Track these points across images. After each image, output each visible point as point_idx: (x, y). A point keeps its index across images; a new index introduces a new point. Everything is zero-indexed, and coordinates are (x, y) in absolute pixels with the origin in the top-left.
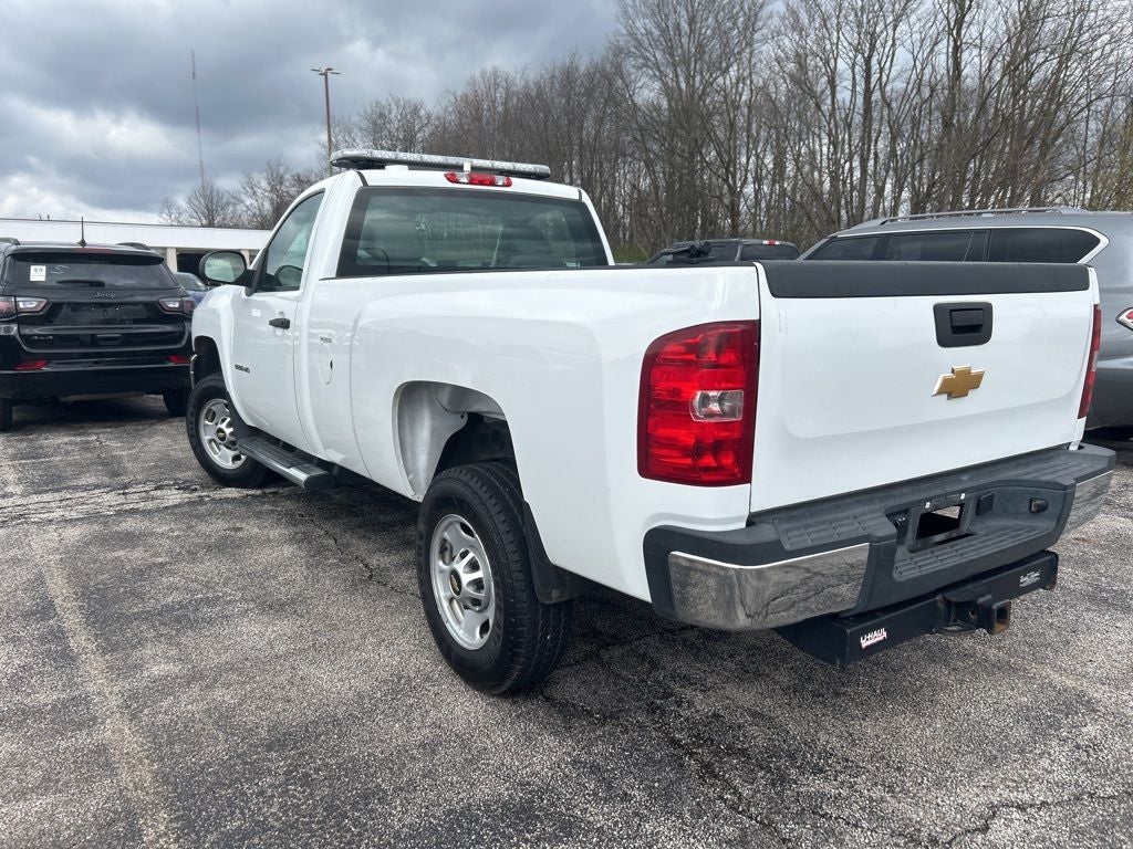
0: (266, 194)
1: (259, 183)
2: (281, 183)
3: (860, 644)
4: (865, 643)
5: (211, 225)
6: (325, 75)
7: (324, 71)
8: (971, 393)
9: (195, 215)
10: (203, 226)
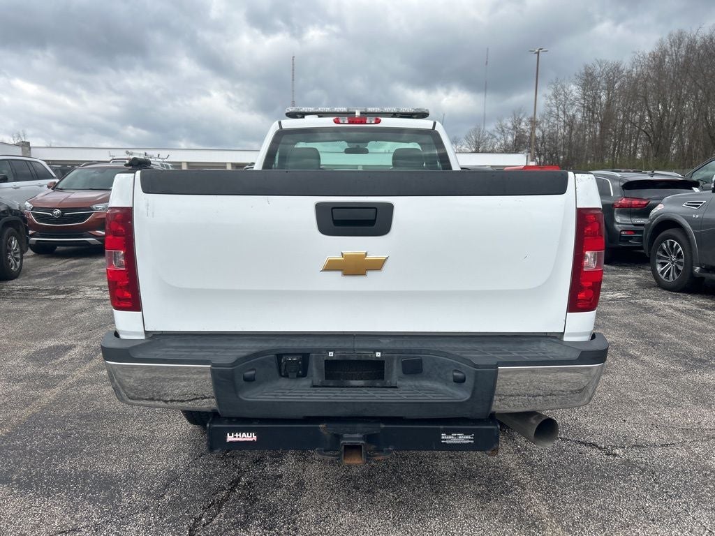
0: (510, 131)
1: (506, 124)
2: (520, 124)
3: (226, 438)
4: (230, 438)
5: (477, 152)
6: (538, 53)
7: (537, 51)
8: (369, 273)
9: (468, 146)
10: (473, 152)
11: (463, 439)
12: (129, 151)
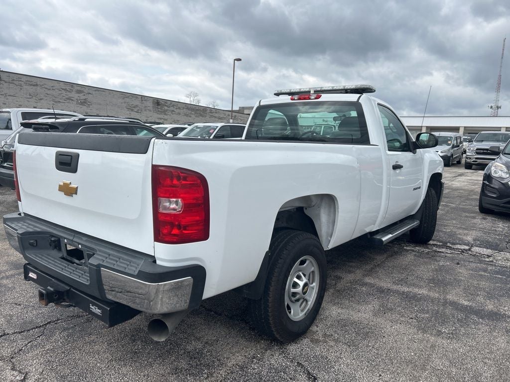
8: (74, 196)
11: (98, 311)
12: (325, 119)
